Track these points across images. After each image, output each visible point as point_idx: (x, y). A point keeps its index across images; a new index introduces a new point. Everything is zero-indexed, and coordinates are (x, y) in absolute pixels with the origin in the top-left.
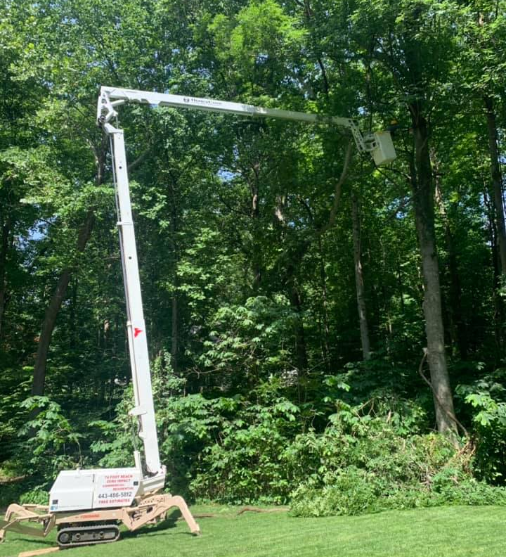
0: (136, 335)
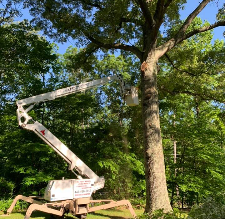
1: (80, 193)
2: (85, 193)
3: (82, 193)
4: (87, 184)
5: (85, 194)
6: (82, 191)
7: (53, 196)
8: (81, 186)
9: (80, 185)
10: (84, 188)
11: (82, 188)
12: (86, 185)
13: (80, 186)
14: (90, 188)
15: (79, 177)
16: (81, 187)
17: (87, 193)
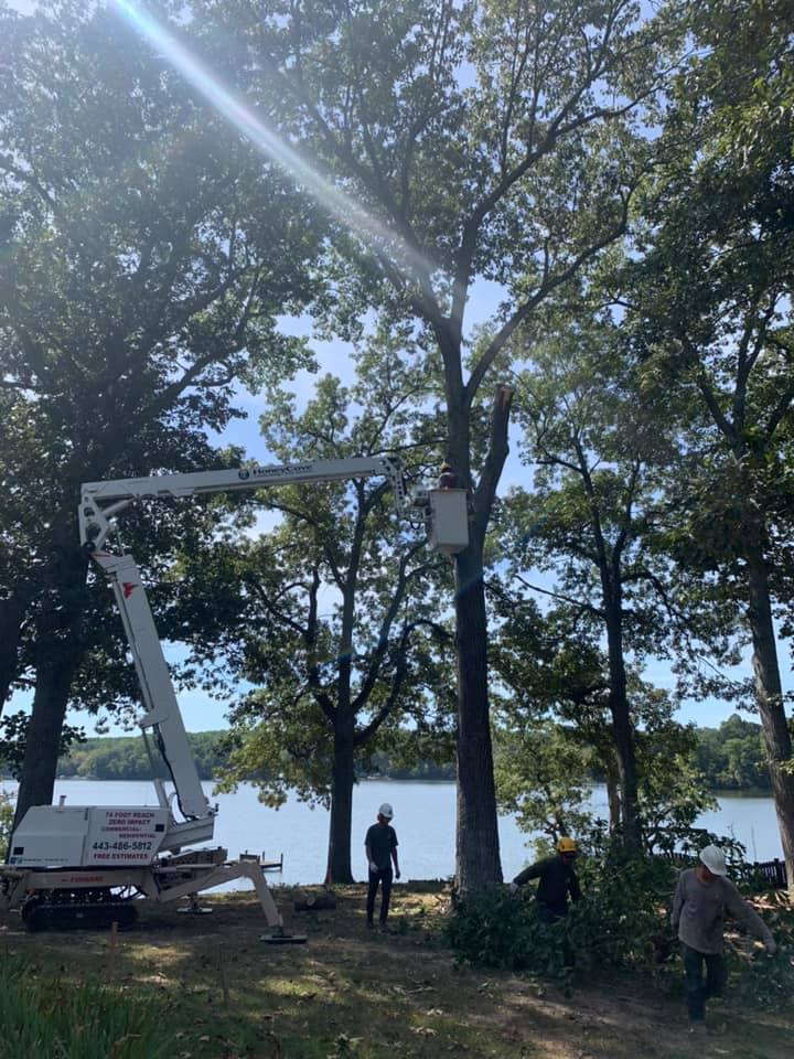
1: (111, 851)
2: (129, 851)
3: (117, 851)
4: (140, 822)
5: (129, 856)
6: (120, 844)
8: (116, 829)
9: (112, 826)
10: (129, 836)
11: (121, 836)
12: (137, 826)
13: (112, 829)
14: (151, 836)
16: (118, 832)
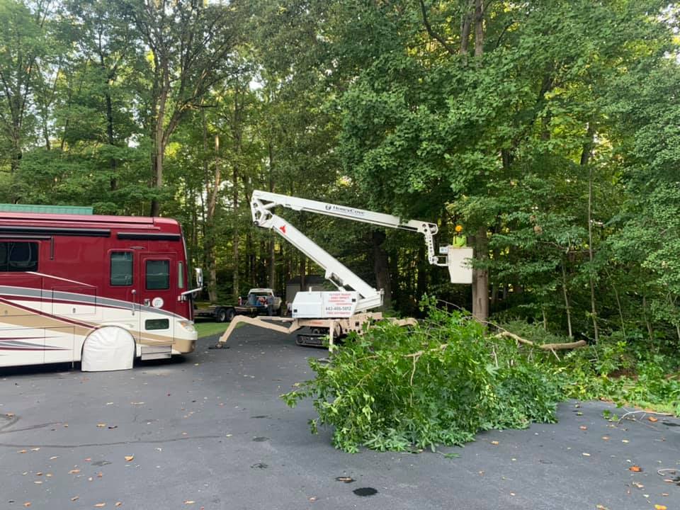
0: (284, 231)
1: (333, 311)
2: (342, 311)
7: (296, 311)
10: (340, 304)
11: (337, 304)
15: (340, 288)
17: (345, 311)
